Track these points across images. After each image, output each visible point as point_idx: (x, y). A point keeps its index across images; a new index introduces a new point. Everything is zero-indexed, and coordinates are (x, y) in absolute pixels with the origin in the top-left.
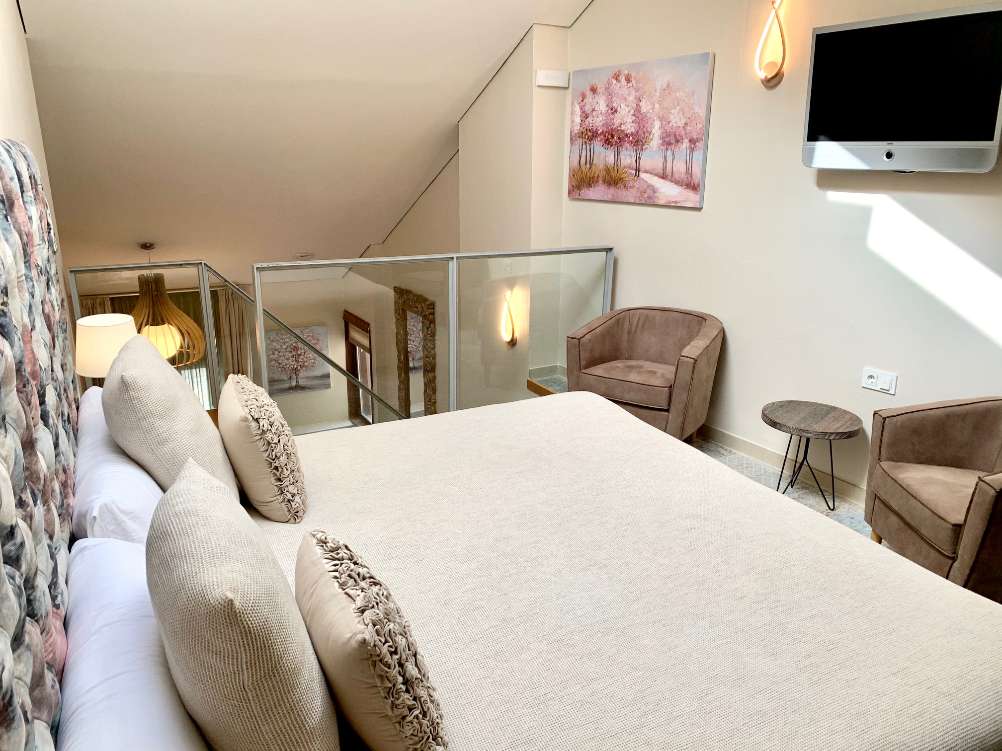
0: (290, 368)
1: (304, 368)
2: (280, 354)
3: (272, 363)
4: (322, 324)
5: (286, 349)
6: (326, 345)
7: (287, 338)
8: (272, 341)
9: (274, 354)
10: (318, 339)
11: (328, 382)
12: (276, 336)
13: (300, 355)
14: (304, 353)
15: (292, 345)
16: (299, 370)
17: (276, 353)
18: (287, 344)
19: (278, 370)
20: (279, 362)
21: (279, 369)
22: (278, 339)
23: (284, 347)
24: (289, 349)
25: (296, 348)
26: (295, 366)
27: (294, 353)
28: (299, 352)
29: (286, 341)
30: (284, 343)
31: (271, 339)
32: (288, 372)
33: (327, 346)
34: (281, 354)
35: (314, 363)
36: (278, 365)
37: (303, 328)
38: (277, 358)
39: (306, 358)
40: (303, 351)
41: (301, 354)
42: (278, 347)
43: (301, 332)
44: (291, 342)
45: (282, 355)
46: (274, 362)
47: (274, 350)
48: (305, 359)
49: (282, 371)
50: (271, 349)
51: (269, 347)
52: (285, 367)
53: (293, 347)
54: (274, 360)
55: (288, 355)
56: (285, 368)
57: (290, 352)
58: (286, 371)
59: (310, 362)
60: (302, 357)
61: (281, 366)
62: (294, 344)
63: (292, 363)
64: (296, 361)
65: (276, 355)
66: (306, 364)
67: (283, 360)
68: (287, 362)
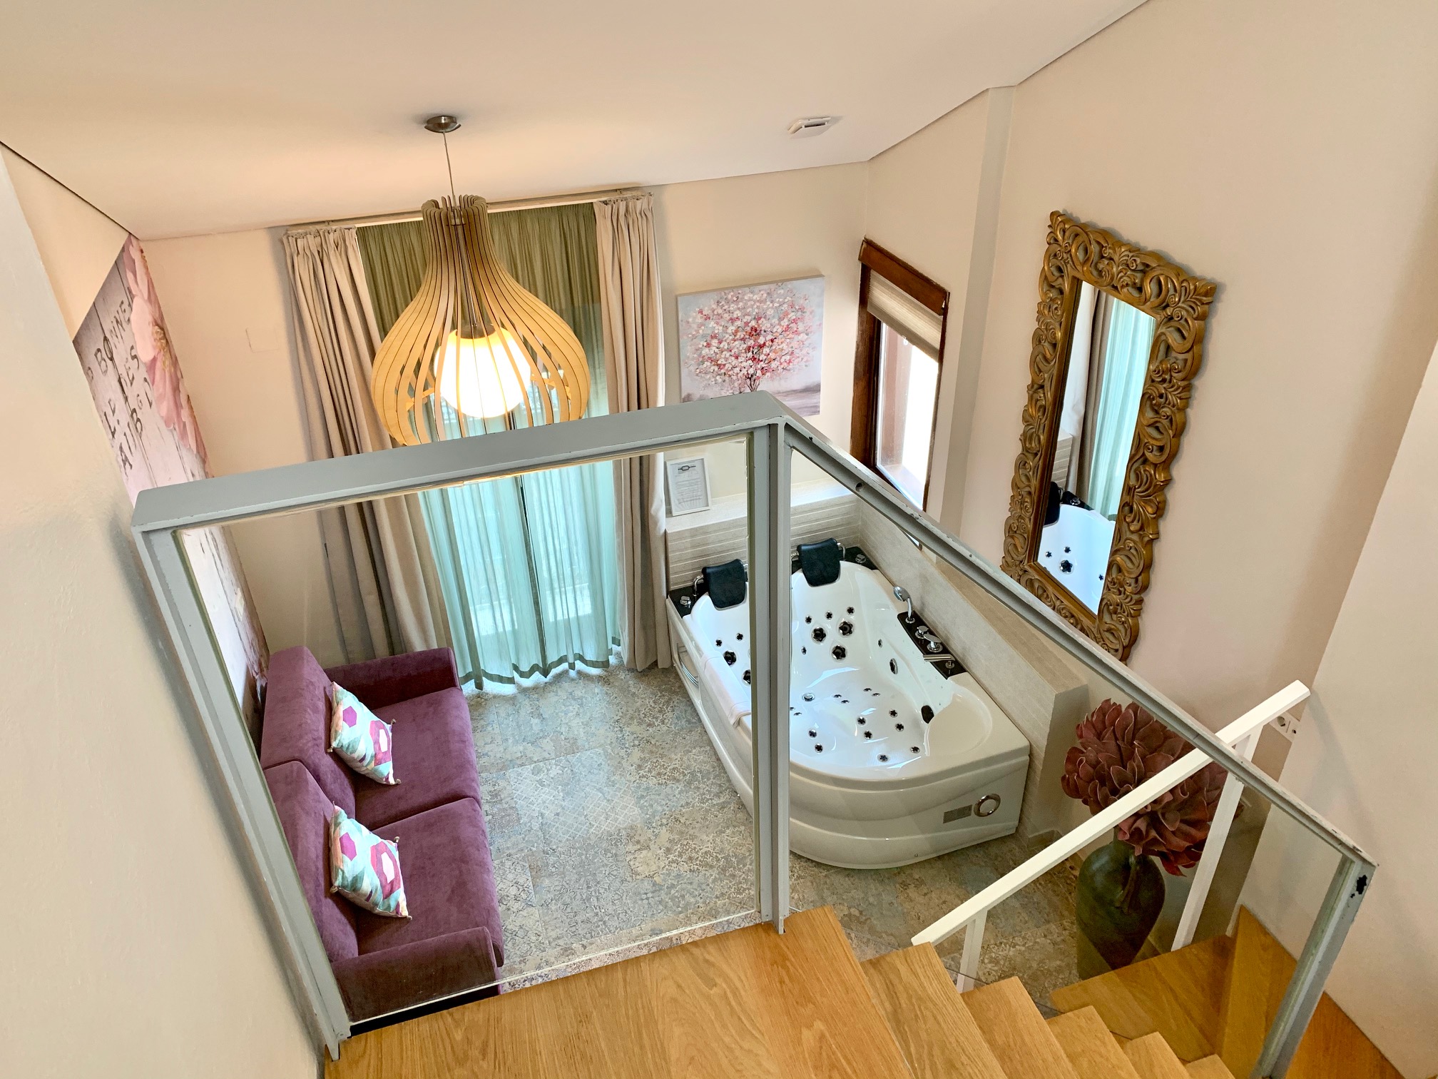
0: (741, 374)
1: (768, 374)
2: (721, 346)
3: (705, 366)
4: (815, 275)
5: (735, 333)
6: (818, 323)
7: (739, 309)
8: (708, 318)
9: (709, 345)
10: (802, 310)
11: (815, 401)
12: (714, 306)
13: (761, 346)
14: (772, 341)
15: (747, 324)
16: (759, 378)
17: (715, 342)
18: (738, 323)
19: (716, 380)
20: (719, 362)
21: (718, 378)
22: (720, 311)
23: (732, 329)
24: (741, 335)
25: (756, 330)
26: (751, 371)
27: (751, 342)
28: (761, 340)
29: (735, 316)
30: (732, 320)
31: (704, 313)
32: (736, 384)
33: (820, 325)
34: (724, 345)
35: (790, 362)
36: (716, 368)
37: (773, 286)
38: (716, 354)
39: (775, 352)
40: (769, 337)
41: (764, 344)
42: (719, 329)
43: (768, 294)
44: (747, 318)
45: (726, 347)
46: (709, 364)
47: (709, 338)
48: (772, 355)
49: (724, 381)
50: (703, 336)
51: (701, 331)
52: (730, 373)
53: (748, 329)
54: (710, 358)
55: (739, 346)
56: (730, 376)
57: (743, 339)
58: (732, 382)
59: (782, 360)
60: (766, 350)
61: (723, 371)
62: (753, 323)
63: (744, 364)
64: (754, 359)
65: (714, 348)
66: (774, 365)
67: (726, 359)
68: (735, 362)
